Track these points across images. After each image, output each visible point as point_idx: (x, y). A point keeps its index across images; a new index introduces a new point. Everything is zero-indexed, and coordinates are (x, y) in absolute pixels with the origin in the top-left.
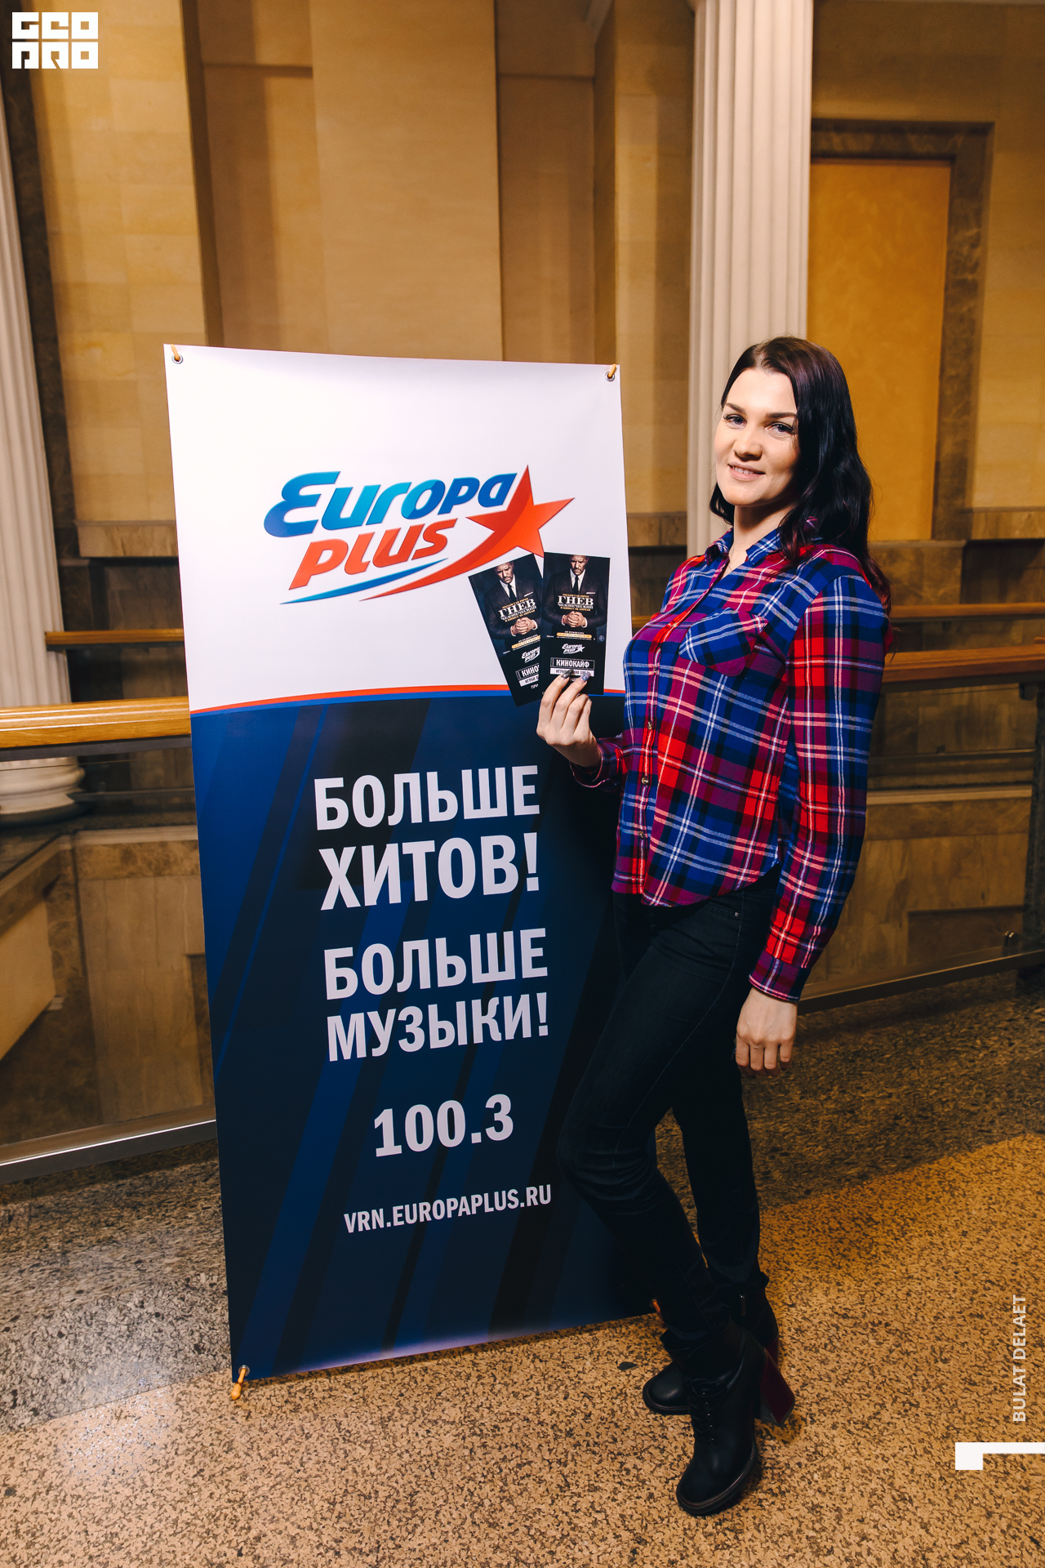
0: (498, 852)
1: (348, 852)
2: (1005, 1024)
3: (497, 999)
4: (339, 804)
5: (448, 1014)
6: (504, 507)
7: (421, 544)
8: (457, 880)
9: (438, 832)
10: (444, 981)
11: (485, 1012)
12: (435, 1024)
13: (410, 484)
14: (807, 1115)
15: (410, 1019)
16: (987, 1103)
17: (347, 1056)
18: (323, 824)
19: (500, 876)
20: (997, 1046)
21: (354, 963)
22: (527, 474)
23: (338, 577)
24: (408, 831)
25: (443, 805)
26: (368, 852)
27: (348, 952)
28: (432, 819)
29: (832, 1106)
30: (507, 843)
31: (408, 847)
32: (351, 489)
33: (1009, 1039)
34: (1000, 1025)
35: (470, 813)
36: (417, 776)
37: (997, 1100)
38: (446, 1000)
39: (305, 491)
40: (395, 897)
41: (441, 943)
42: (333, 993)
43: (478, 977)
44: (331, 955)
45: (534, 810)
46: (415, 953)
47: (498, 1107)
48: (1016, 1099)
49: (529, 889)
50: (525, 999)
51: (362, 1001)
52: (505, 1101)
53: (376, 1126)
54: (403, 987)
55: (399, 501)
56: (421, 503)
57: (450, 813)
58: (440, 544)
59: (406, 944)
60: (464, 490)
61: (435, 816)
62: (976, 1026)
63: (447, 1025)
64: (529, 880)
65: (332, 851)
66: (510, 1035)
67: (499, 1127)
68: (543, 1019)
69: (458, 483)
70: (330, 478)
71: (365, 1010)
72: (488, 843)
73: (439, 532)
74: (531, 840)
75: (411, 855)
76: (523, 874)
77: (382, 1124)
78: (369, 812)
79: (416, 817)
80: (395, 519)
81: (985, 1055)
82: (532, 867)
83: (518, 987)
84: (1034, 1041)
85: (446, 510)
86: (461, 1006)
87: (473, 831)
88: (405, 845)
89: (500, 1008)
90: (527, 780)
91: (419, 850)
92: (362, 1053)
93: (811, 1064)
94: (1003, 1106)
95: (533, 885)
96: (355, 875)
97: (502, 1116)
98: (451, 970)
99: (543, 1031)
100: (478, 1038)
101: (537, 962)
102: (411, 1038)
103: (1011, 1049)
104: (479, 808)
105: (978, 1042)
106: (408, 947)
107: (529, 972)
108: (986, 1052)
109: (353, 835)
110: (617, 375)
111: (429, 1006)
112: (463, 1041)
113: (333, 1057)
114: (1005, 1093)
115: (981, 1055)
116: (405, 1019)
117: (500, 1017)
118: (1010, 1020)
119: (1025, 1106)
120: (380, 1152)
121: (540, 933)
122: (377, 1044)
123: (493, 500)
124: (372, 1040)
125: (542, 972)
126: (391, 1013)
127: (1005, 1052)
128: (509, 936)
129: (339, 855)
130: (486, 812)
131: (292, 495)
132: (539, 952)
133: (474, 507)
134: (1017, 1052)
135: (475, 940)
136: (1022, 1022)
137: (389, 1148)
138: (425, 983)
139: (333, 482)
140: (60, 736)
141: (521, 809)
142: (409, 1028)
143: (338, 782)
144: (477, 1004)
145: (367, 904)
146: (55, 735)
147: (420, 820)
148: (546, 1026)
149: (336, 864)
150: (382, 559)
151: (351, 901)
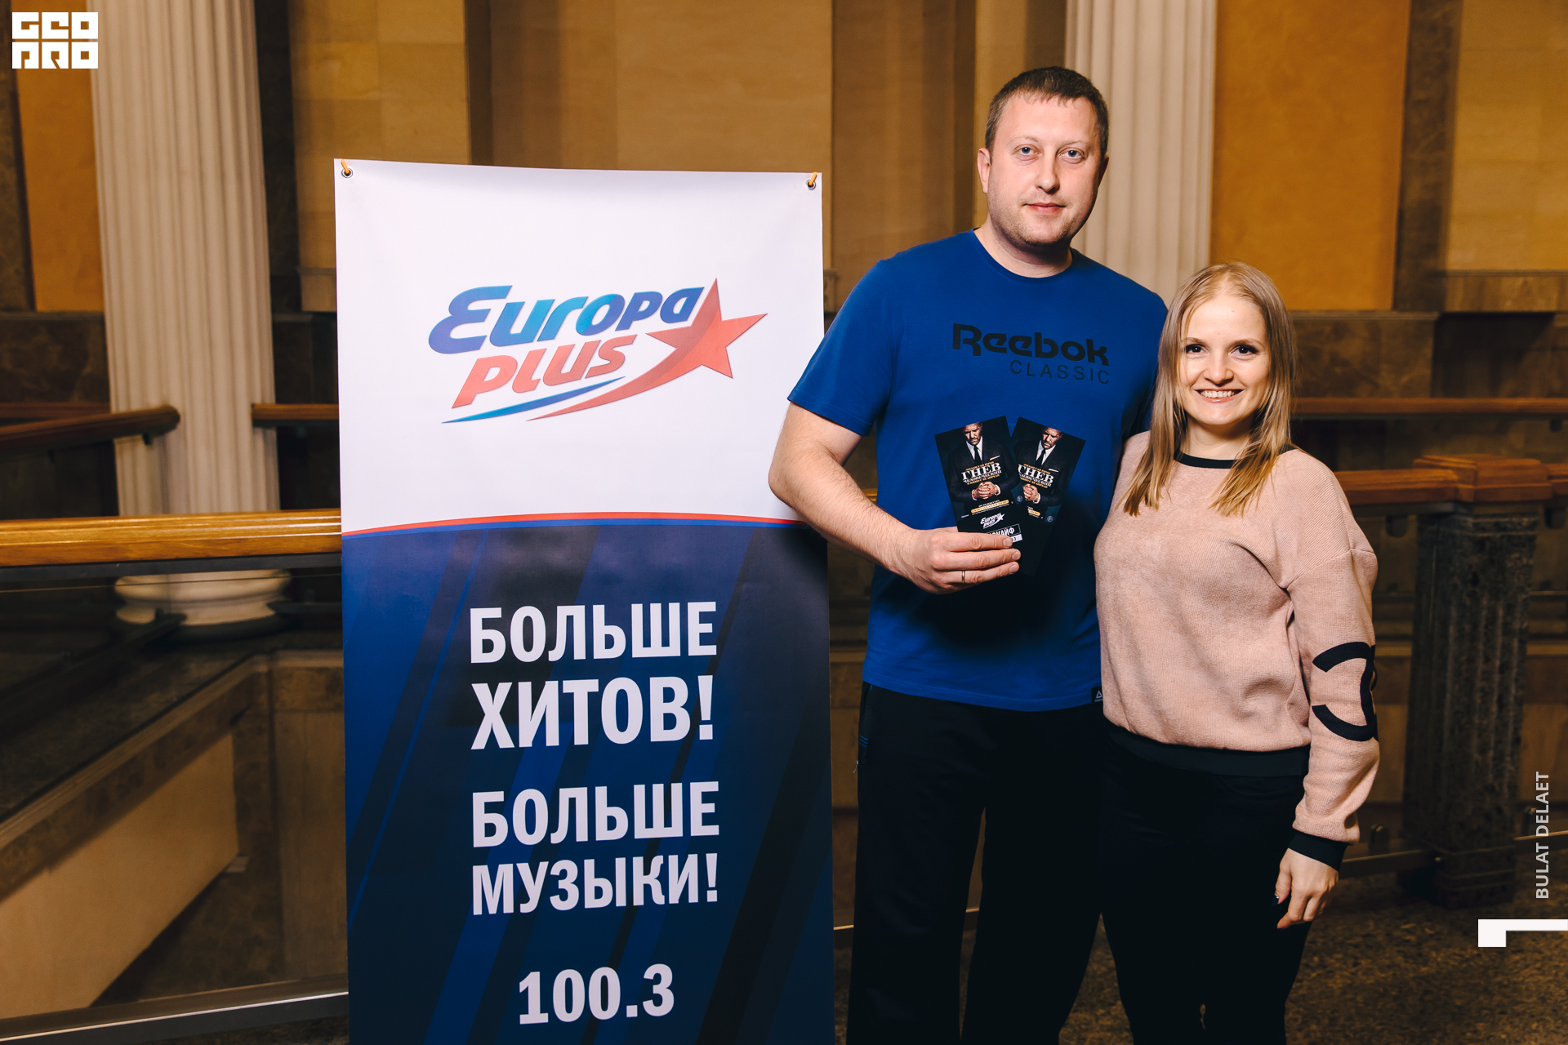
0: (669, 695)
1: (504, 688)
2: (1359, 939)
3: (662, 857)
4: (496, 636)
5: (605, 871)
6: (689, 323)
7: (597, 361)
8: (622, 724)
9: (603, 671)
10: (602, 834)
11: (647, 871)
12: (591, 881)
13: (587, 298)
14: (1075, 1031)
15: (563, 874)
16: (1300, 1030)
17: (493, 910)
18: (478, 656)
19: (670, 721)
20: (1338, 965)
21: (505, 809)
22: (715, 288)
23: (506, 396)
24: (569, 668)
25: (609, 642)
26: (525, 688)
27: (498, 796)
28: (596, 656)
29: (1109, 1023)
30: (679, 686)
31: (569, 686)
32: (523, 303)
33: (1356, 958)
34: (1351, 941)
35: (639, 651)
36: (582, 608)
37: (1314, 1027)
38: (604, 856)
39: (475, 306)
40: (553, 739)
41: (601, 792)
42: (480, 840)
43: (641, 832)
44: (480, 799)
45: (711, 650)
46: (572, 802)
47: (657, 979)
48: (1337, 1028)
49: (702, 737)
50: (692, 860)
51: (512, 851)
52: (665, 972)
53: (521, 990)
54: (557, 838)
55: (574, 316)
56: (598, 318)
57: (617, 651)
58: (617, 361)
59: (562, 791)
60: (645, 305)
61: (600, 653)
62: (1321, 940)
63: (604, 883)
64: (702, 727)
65: (485, 686)
66: (674, 899)
67: (658, 1000)
68: (712, 882)
69: (638, 298)
70: (501, 292)
71: (514, 861)
72: (657, 684)
73: (616, 349)
74: (706, 683)
75: (573, 694)
76: (696, 720)
77: (527, 989)
78: (528, 646)
79: (580, 653)
80: (569, 334)
81: (1319, 975)
82: (706, 714)
83: (685, 845)
84: (1387, 962)
85: (625, 325)
86: (620, 863)
87: (643, 671)
88: (566, 683)
89: (665, 868)
90: (704, 617)
91: (581, 689)
92: (509, 908)
93: (1099, 973)
94: (1319, 1035)
95: (706, 733)
96: (510, 714)
97: (662, 989)
98: (612, 823)
99: (712, 896)
100: (638, 900)
101: (707, 819)
102: (564, 895)
103: (1353, 970)
104: (650, 646)
105: (1316, 959)
106: (565, 794)
107: (698, 829)
108: (1320, 972)
109: (508, 669)
110: (819, 183)
111: (586, 861)
112: (621, 902)
113: (477, 910)
114: (1326, 1021)
115: (1314, 975)
116: (558, 874)
117: (663, 878)
118: (1364, 936)
119: (1346, 1036)
120: (524, 1019)
121: (713, 786)
122: (526, 899)
123: (677, 315)
124: (521, 895)
125: (714, 830)
126: (543, 866)
127: (1345, 973)
128: (677, 789)
129: (493, 691)
130: (656, 650)
131: (461, 309)
132: (710, 808)
133: (655, 322)
134: (1360, 973)
135: (639, 791)
136: (1380, 938)
137: (534, 1016)
138: (582, 835)
139: (504, 297)
140: (224, 548)
141: (696, 649)
142: (562, 884)
143: (495, 613)
144: (638, 862)
145: (522, 745)
146: (219, 547)
147: (583, 657)
148: (716, 891)
149: (490, 700)
150: (553, 377)
151: (505, 741)
